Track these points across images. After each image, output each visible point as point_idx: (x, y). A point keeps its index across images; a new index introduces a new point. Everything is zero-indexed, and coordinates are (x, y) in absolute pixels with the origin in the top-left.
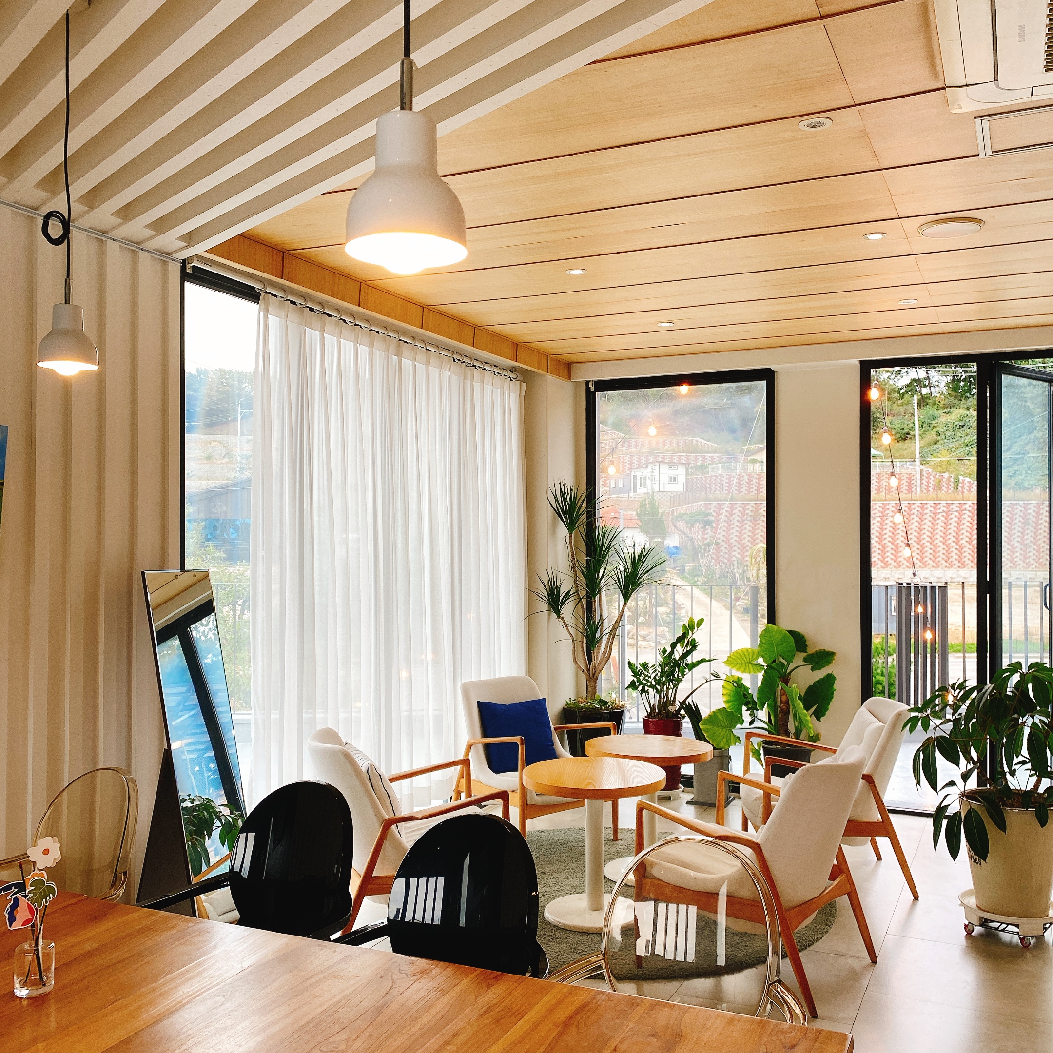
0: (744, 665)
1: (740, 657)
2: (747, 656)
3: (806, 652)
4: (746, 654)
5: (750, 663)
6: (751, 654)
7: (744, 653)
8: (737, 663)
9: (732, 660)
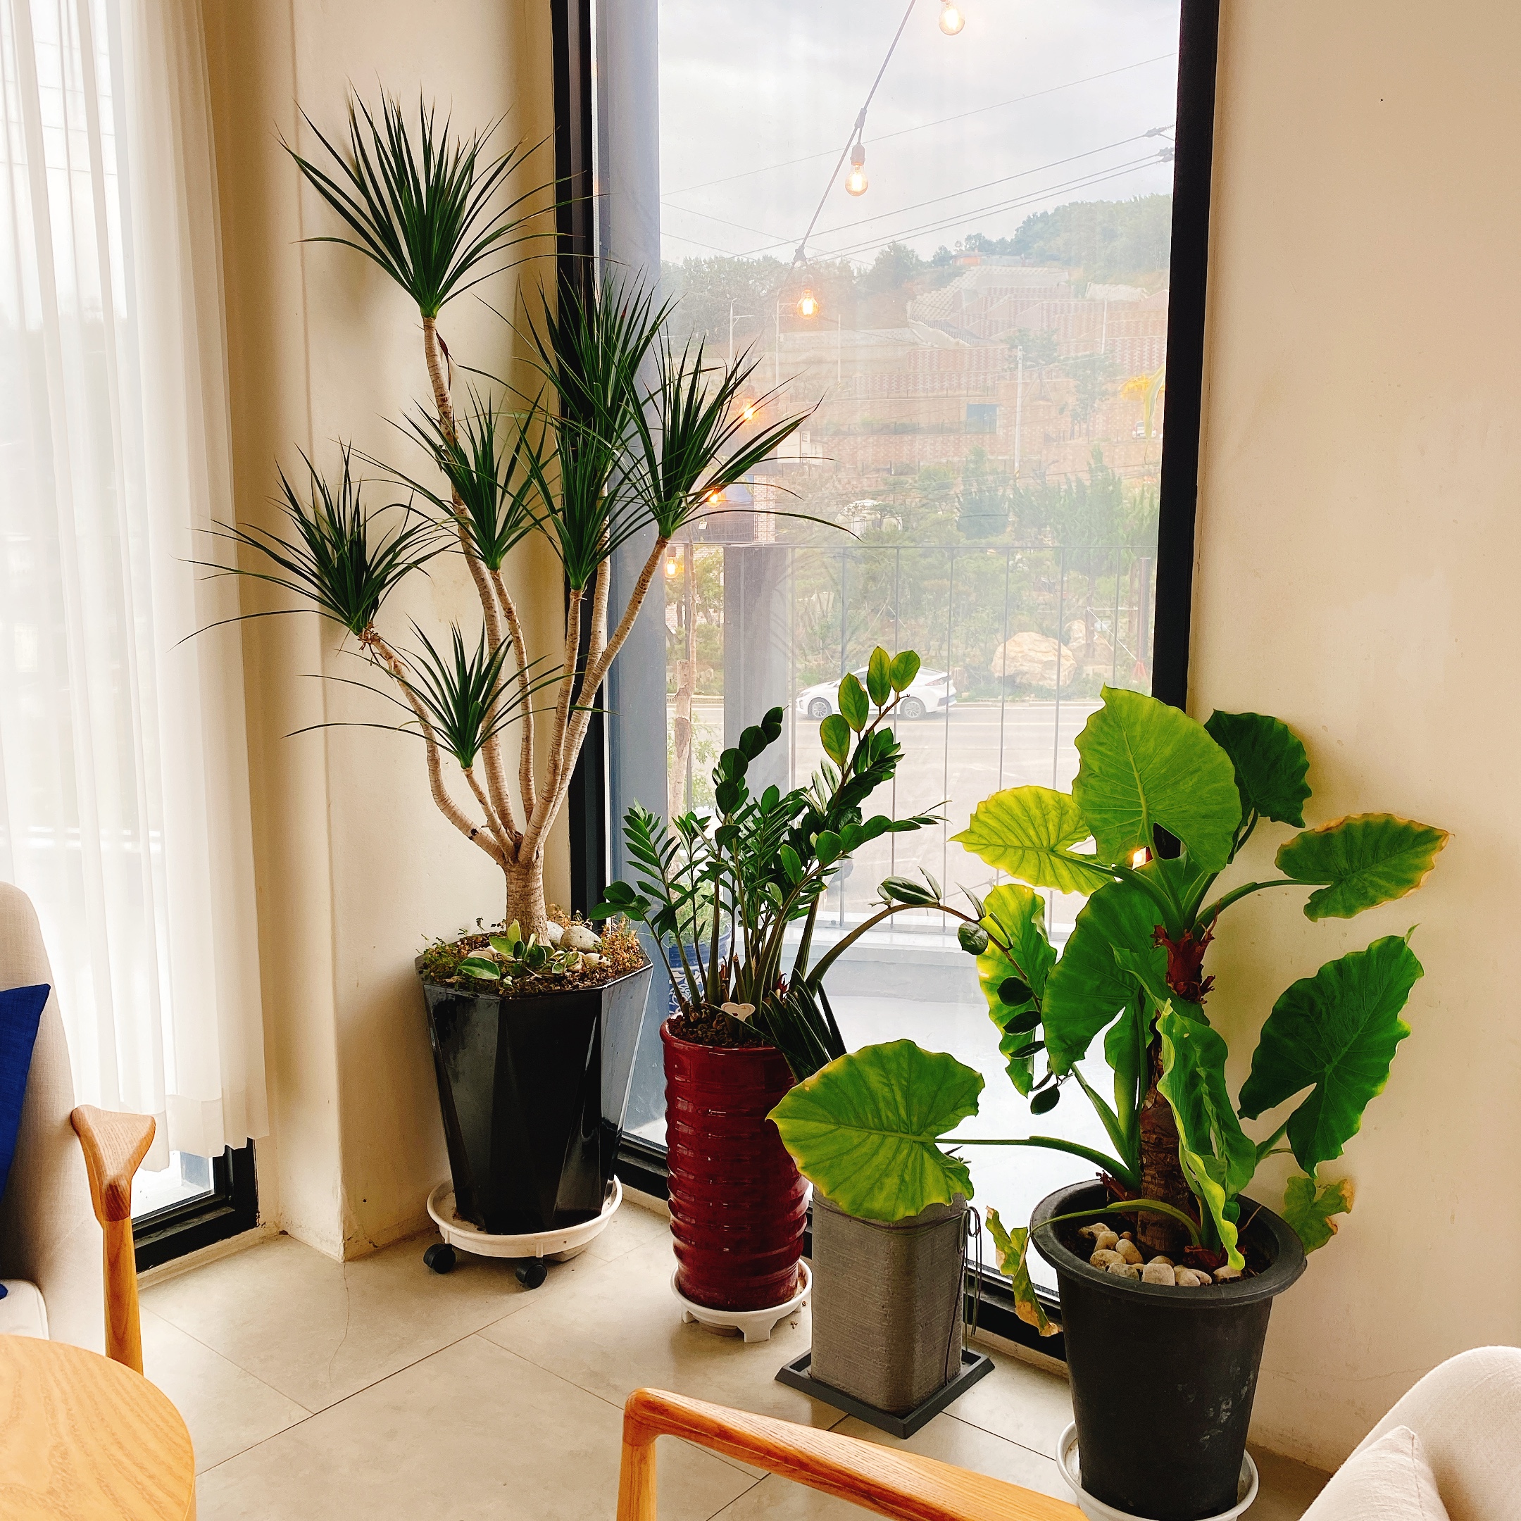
0: (1031, 855)
1: (1014, 824)
2: (1039, 821)
3: (1299, 824)
4: (1035, 812)
5: (1053, 851)
6: (1053, 815)
7: (1026, 810)
8: (1006, 847)
9: (985, 832)
